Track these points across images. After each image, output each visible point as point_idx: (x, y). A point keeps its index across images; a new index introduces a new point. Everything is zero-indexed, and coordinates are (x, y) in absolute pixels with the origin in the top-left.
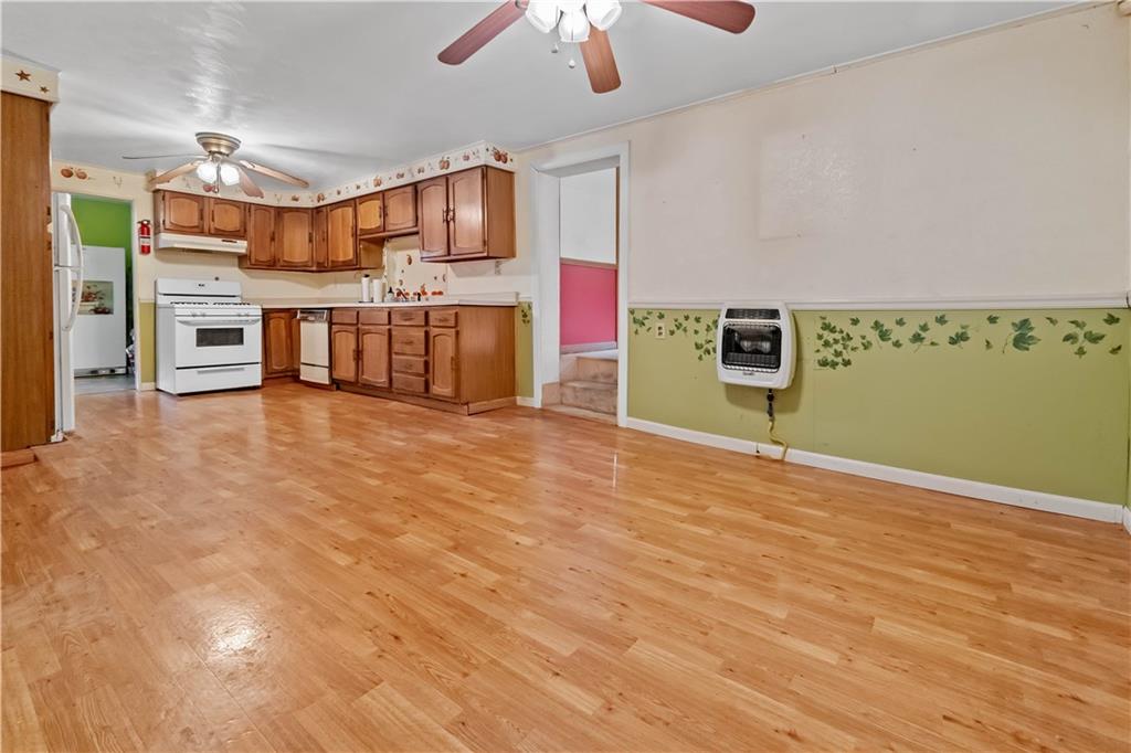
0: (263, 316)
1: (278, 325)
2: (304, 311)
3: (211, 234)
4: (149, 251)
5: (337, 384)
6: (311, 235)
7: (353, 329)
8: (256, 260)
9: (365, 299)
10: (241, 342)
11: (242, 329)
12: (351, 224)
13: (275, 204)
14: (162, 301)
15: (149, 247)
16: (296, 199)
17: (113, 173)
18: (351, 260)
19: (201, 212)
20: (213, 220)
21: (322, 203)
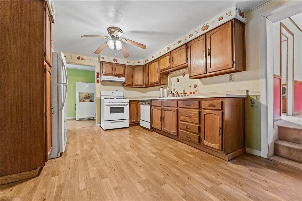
0: (129, 103)
1: (134, 105)
2: (142, 101)
3: (115, 76)
4: (99, 82)
5: (153, 129)
6: (143, 74)
7: (160, 108)
8: (127, 84)
9: (162, 96)
10: (123, 112)
11: (123, 107)
12: (157, 68)
13: (133, 65)
14: (102, 98)
15: (99, 81)
16: (139, 63)
17: (90, 58)
18: (157, 82)
19: (112, 68)
20: (116, 71)
21: (147, 62)
